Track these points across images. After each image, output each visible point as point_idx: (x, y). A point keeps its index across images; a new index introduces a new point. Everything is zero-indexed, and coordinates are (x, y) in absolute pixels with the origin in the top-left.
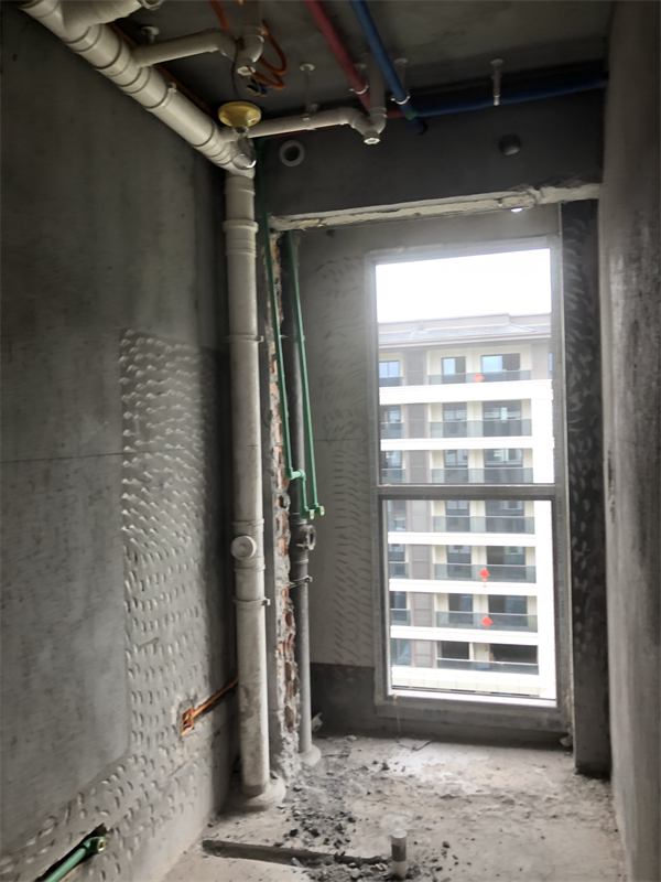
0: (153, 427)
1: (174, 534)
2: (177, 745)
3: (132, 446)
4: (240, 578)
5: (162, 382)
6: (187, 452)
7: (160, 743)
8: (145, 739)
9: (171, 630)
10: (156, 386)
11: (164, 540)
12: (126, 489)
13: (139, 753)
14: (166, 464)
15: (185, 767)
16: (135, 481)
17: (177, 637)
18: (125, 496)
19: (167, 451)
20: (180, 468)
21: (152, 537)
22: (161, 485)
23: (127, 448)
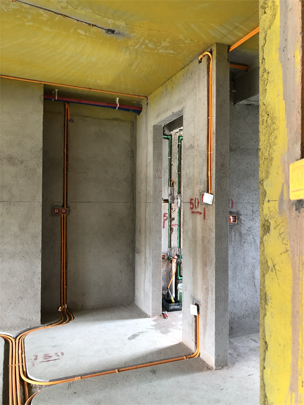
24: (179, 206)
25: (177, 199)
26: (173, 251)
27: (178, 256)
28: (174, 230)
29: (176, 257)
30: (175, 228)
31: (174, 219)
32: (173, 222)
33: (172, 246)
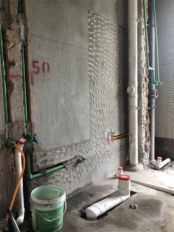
0: (100, 45)
1: (107, 81)
2: (107, 144)
3: (92, 48)
4: (130, 100)
5: (103, 32)
6: (112, 57)
7: (102, 141)
8: (96, 138)
9: (106, 110)
10: (101, 32)
11: (104, 82)
12: (90, 61)
13: (94, 141)
14: (105, 58)
15: (110, 152)
16: (93, 60)
17: (108, 112)
18: (90, 63)
19: (105, 54)
20: (110, 61)
21: (99, 79)
22: (103, 64)
23: (91, 49)
24: (23, 38)
25: (18, 21)
26: (15, 129)
27: (27, 137)
28: (15, 86)
29: (23, 140)
30: (17, 83)
31: (13, 64)
32: (12, 71)
33: (13, 119)
